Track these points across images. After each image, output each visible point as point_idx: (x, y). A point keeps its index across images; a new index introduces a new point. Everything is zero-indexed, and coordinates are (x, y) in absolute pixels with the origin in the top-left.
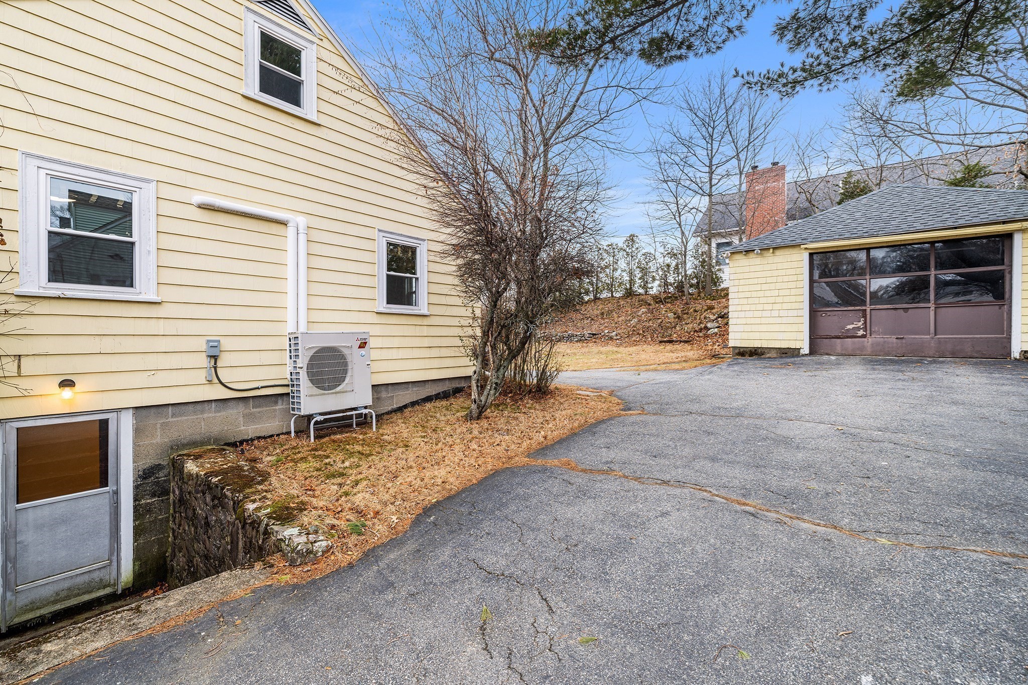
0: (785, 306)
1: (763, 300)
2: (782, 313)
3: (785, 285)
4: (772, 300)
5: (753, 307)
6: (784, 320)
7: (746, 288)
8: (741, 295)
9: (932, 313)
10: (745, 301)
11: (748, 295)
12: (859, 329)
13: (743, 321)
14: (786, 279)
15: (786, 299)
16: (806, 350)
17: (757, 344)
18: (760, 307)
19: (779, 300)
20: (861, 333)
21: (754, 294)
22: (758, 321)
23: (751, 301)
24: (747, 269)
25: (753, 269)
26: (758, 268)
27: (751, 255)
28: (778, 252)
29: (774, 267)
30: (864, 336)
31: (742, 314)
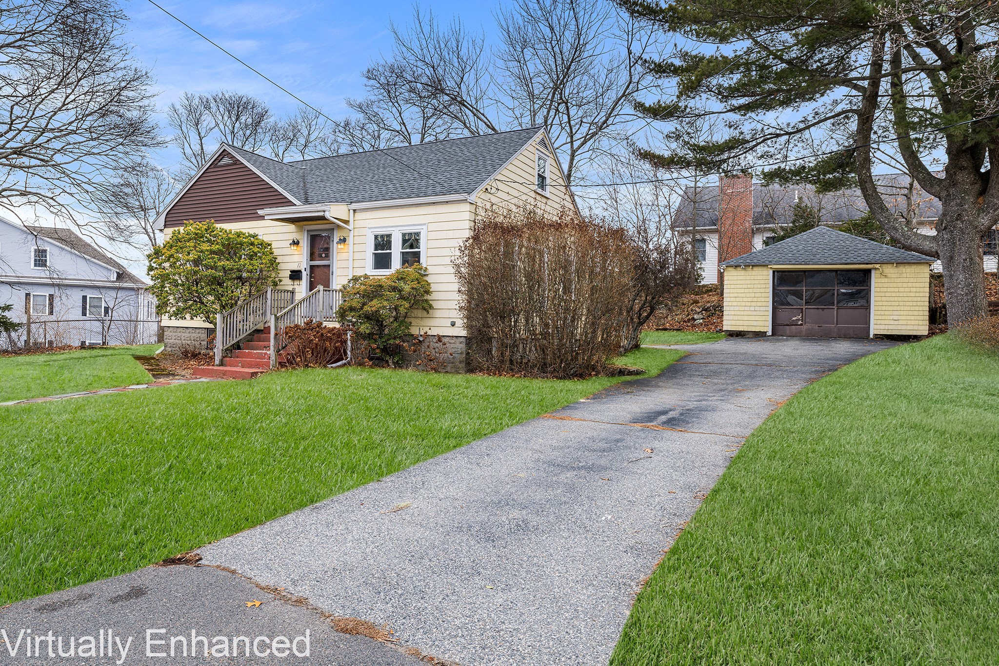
0: (758, 304)
1: (745, 299)
2: (757, 309)
3: (758, 290)
4: (750, 299)
5: (739, 304)
6: (758, 313)
7: (735, 291)
8: (732, 295)
9: (835, 312)
10: (734, 299)
11: (736, 295)
12: (799, 320)
13: (733, 313)
14: (759, 286)
15: (759, 299)
16: (770, 333)
17: (741, 329)
18: (743, 304)
19: (755, 299)
20: (800, 322)
21: (740, 295)
22: (742, 313)
23: (737, 299)
24: (735, 278)
25: (739, 278)
26: (742, 278)
27: (739, 269)
28: (755, 269)
29: (752, 277)
30: (801, 325)
31: (732, 308)
